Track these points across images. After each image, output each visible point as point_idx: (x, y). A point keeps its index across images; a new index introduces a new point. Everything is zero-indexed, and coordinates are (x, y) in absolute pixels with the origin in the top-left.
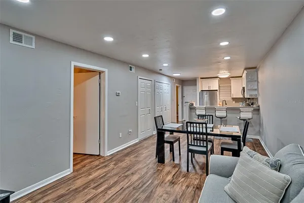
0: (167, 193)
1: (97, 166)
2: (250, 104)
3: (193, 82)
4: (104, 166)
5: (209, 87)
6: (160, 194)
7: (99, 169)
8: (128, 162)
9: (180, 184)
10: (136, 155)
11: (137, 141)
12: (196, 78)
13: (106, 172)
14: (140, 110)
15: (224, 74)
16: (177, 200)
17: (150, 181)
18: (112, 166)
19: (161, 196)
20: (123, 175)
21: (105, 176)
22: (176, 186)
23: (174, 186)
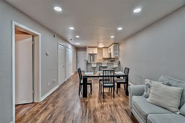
0: (104, 114)
1: (37, 111)
2: (113, 61)
3: (84, 49)
4: (44, 109)
5: (93, 52)
6: (100, 116)
7: (41, 113)
8: (62, 102)
9: (105, 106)
10: (64, 96)
11: (57, 87)
12: (86, 47)
13: (50, 114)
14: (59, 65)
15: (101, 46)
16: (111, 116)
17: (88, 110)
18: (51, 108)
19: (102, 117)
20: (66, 112)
21: (51, 117)
22: (104, 108)
23: (103, 108)
